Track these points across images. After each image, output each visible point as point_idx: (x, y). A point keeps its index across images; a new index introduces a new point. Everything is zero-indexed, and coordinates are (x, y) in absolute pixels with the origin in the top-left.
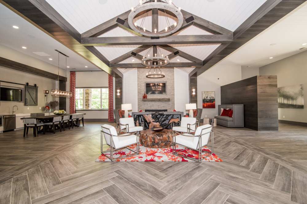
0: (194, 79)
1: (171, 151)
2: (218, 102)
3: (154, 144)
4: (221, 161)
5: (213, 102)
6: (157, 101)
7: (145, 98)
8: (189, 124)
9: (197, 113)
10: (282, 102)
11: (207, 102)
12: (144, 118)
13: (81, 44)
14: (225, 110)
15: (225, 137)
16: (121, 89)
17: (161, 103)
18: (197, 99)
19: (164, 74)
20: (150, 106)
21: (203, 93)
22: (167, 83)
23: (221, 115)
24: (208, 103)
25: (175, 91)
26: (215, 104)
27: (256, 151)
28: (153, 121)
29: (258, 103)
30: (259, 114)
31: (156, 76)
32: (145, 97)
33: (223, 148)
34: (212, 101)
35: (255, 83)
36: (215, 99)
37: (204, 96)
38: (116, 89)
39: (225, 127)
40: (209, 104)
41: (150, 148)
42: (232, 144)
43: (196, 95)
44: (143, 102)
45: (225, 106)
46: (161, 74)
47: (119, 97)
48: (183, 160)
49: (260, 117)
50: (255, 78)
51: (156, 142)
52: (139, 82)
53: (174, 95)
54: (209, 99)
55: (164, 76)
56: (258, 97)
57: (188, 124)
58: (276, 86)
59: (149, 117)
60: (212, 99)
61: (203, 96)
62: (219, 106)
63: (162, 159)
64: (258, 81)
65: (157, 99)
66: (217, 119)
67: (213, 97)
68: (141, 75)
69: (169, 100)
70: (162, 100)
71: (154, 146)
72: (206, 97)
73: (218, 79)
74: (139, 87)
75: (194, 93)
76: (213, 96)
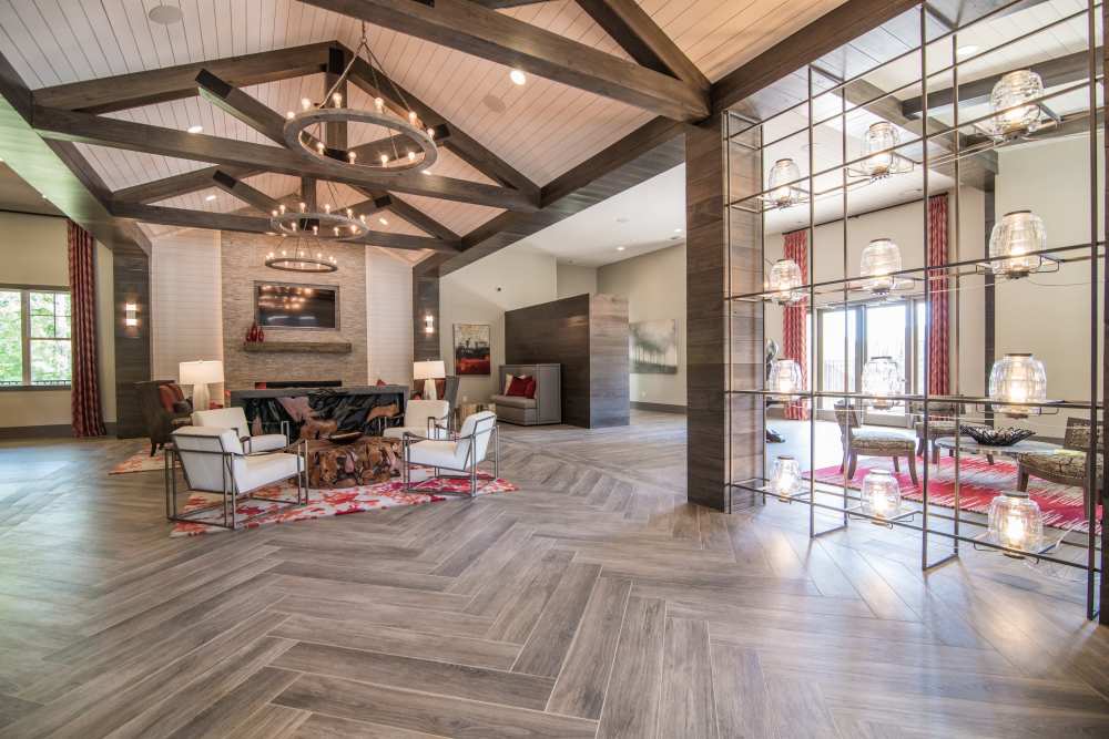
0: (430, 284)
1: (397, 486)
2: (497, 358)
3: (341, 477)
4: (516, 490)
5: (483, 357)
6: (305, 352)
7: (255, 340)
8: (434, 418)
9: (444, 388)
10: (641, 359)
11: (469, 356)
12: (282, 407)
13: (33, 127)
14: (516, 380)
15: (519, 447)
16: (144, 300)
17: (322, 360)
18: (439, 347)
19: (335, 262)
20: (277, 369)
21: (456, 329)
22: (341, 290)
23: (506, 392)
24: (469, 361)
25: (368, 318)
26: (489, 363)
27: (582, 466)
28: (315, 418)
29: (593, 360)
30: (593, 387)
31: (303, 265)
32: (254, 336)
33: (518, 468)
34: (482, 353)
35: (586, 312)
36: (488, 349)
37: (460, 339)
38: (119, 299)
39: (518, 423)
40: (473, 361)
41: (331, 488)
42: (535, 458)
43: (436, 336)
44: (245, 354)
45: (514, 368)
46: (325, 260)
47: (136, 336)
48: (434, 500)
49: (595, 396)
50: (584, 299)
51: (348, 471)
52: (227, 280)
53: (364, 331)
54: (474, 347)
55: (334, 269)
56: (592, 347)
57: (430, 418)
58: (626, 320)
59: (299, 406)
60: (482, 349)
61: (456, 339)
62: (501, 367)
63: (378, 505)
64: (592, 306)
65: (306, 344)
66: (497, 405)
67: (485, 343)
68: (238, 253)
69: (347, 349)
70: (321, 349)
71: (344, 482)
72: (464, 342)
73: (499, 289)
74: (229, 300)
75: (430, 330)
76: (486, 339)
